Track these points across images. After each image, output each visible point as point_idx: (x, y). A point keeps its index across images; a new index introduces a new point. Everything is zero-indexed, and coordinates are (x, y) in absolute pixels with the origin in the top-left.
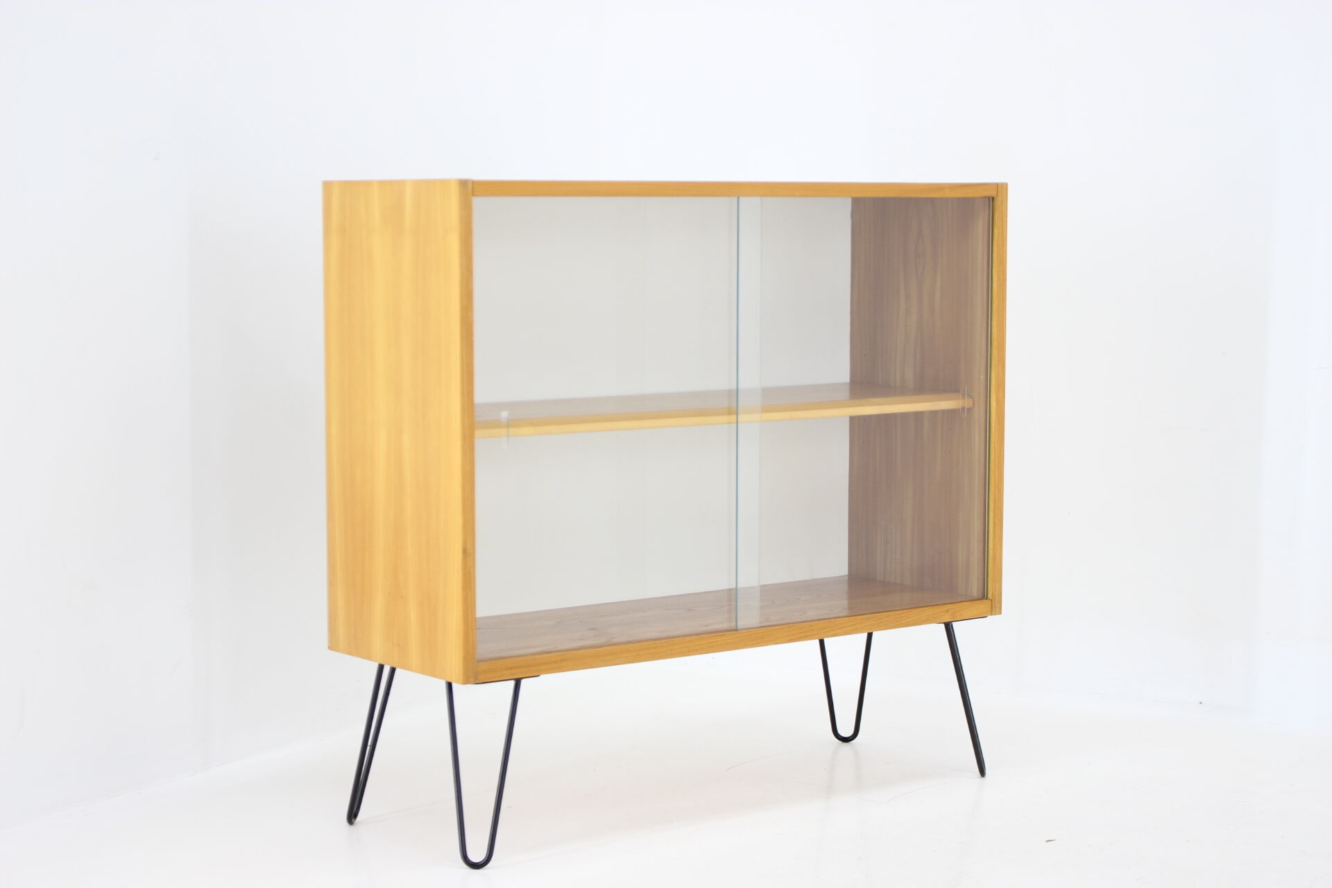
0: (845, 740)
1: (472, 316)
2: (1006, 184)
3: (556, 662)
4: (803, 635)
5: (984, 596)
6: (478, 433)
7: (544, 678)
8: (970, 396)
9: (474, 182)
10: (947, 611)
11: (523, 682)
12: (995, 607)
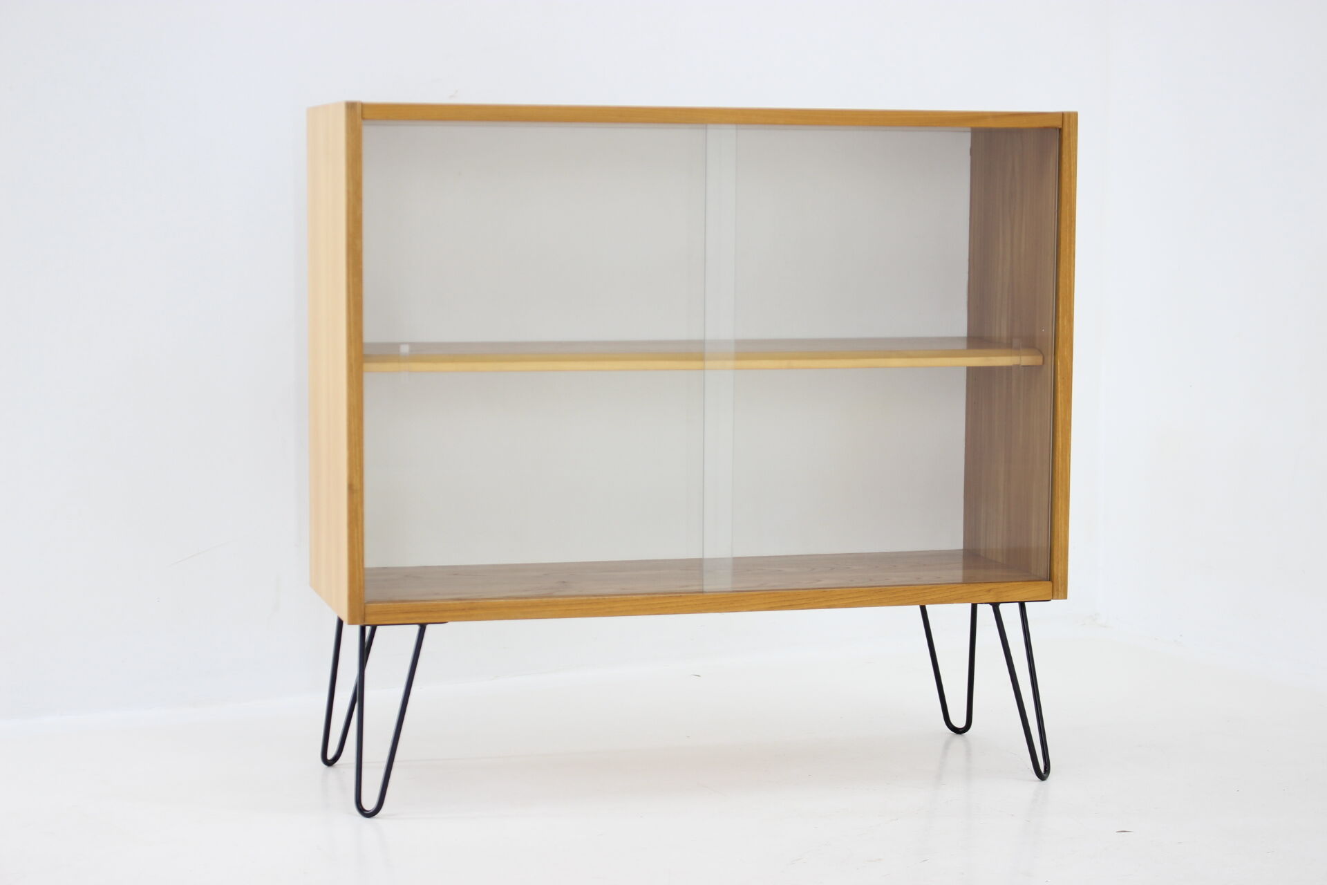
0: (958, 731)
1: (361, 243)
2: (1076, 114)
3: (463, 610)
4: (787, 603)
5: (1050, 578)
6: (367, 366)
7: (452, 625)
8: (1041, 352)
9: (363, 106)
10: (989, 591)
11: (429, 628)
12: (1058, 590)
